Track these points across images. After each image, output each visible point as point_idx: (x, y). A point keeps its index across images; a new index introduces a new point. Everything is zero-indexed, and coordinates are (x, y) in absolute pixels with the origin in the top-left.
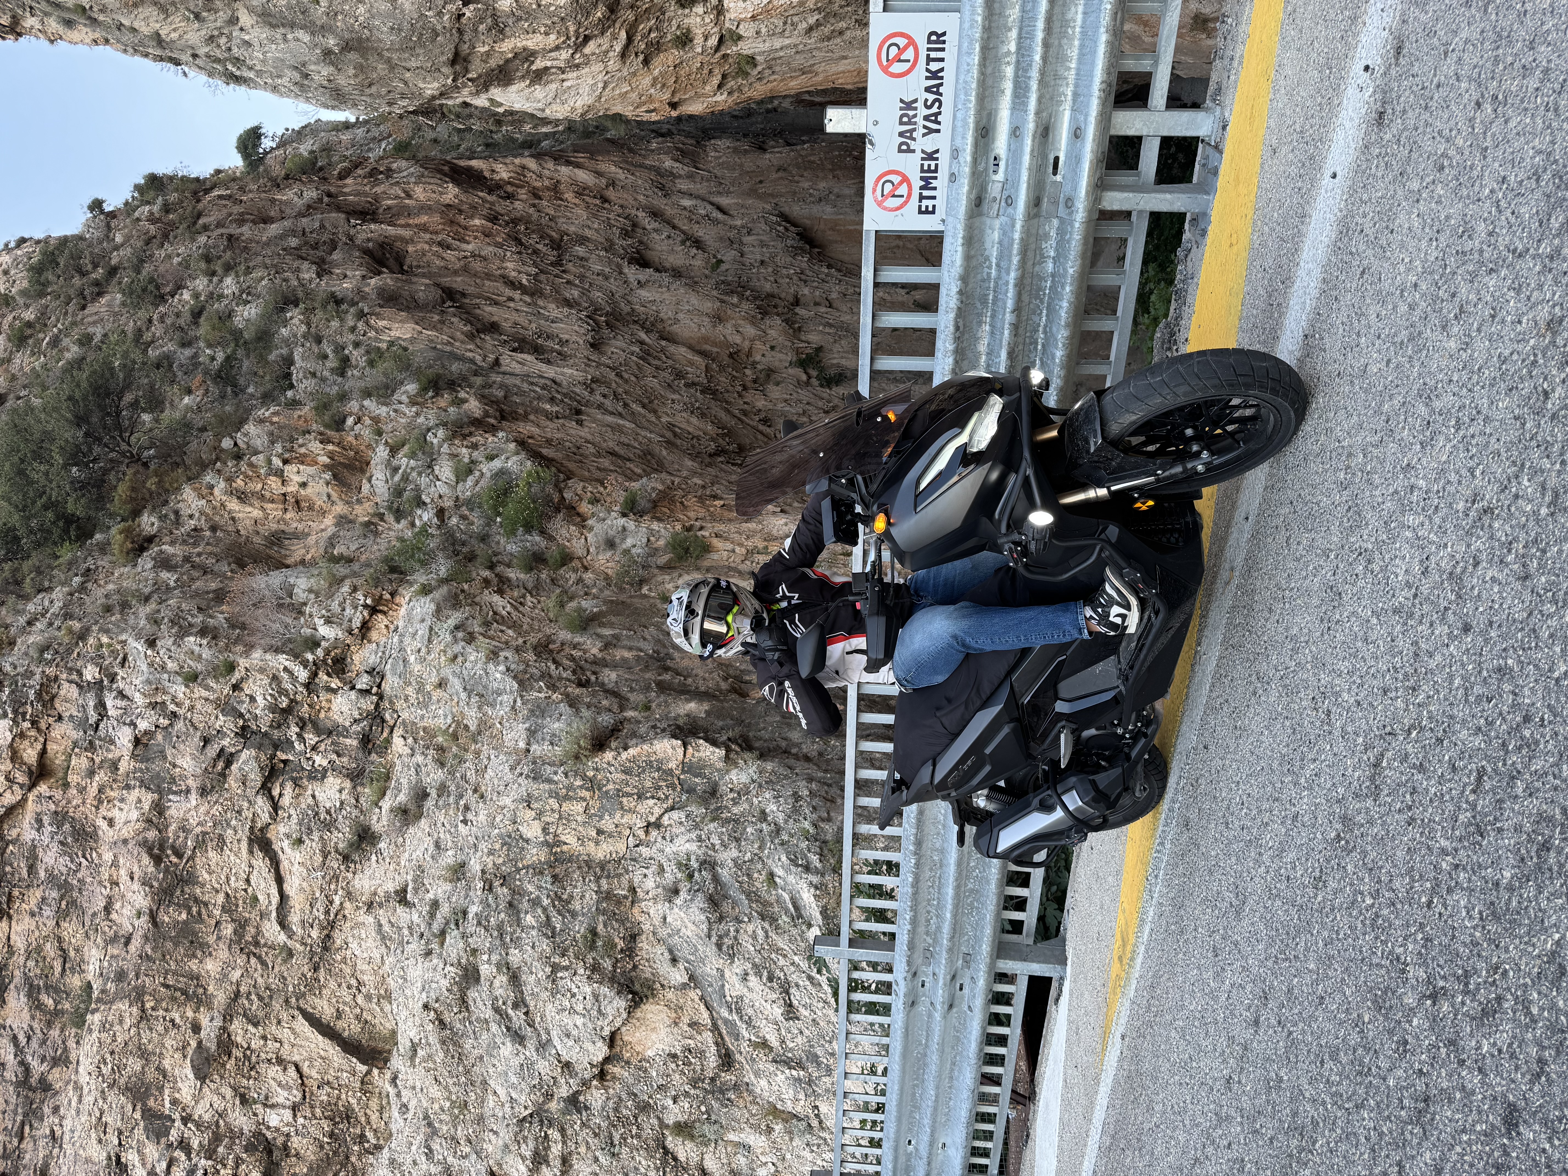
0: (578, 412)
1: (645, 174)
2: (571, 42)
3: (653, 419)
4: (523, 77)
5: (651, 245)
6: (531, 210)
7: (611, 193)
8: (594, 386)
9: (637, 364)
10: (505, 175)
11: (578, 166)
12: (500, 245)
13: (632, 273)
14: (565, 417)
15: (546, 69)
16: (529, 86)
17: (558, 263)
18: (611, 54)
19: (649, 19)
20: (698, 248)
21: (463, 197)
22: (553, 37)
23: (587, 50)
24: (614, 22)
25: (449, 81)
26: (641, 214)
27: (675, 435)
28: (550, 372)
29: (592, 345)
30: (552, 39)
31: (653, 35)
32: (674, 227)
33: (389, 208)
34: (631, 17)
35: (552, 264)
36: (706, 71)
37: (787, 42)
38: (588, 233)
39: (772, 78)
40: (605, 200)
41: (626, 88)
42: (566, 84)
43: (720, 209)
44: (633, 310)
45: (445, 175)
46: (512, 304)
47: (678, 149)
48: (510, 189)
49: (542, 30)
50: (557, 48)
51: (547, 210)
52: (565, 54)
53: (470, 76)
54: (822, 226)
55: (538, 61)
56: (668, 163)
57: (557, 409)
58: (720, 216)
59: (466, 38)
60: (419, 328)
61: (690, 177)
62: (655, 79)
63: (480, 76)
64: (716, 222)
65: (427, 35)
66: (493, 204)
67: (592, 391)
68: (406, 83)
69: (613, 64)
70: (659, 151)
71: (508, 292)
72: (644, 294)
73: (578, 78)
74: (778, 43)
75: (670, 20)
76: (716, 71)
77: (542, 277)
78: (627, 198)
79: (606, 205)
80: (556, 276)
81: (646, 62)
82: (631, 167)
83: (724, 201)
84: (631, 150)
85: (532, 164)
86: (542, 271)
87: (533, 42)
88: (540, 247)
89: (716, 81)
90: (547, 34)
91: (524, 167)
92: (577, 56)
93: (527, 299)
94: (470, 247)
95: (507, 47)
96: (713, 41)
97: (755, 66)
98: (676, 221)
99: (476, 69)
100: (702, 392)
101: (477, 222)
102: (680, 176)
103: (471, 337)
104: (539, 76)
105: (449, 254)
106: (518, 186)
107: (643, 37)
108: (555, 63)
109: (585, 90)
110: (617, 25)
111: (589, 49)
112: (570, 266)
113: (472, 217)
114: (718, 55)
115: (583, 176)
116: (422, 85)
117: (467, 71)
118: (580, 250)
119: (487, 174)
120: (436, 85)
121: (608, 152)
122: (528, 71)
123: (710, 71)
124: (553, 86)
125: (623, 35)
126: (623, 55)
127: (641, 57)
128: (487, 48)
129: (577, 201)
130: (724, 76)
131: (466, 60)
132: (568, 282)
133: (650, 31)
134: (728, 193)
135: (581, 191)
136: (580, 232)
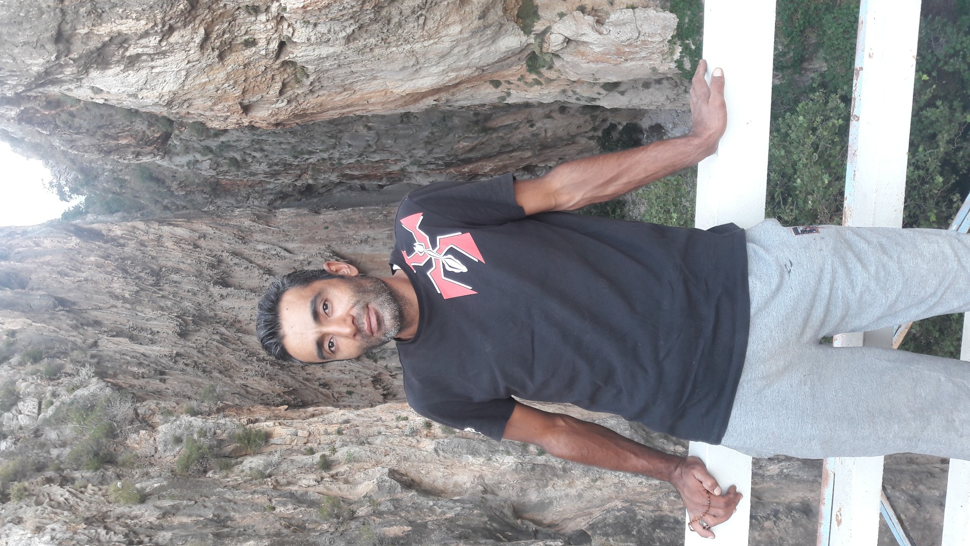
0: (162, 373)
1: (230, 230)
2: (158, 29)
3: (229, 381)
4: (118, 62)
5: (233, 274)
6: (138, 253)
7: (202, 243)
8: (178, 358)
9: (217, 347)
10: (119, 233)
11: (177, 226)
12: (110, 273)
13: (216, 290)
14: (150, 377)
15: (138, 56)
16: (123, 71)
17: (156, 284)
18: (192, 44)
19: (223, 22)
20: (270, 275)
21: (82, 244)
22: (143, 22)
23: (172, 39)
24: (195, 18)
25: (53, 58)
26: (225, 254)
27: (247, 392)
28: (142, 349)
29: (179, 335)
30: (142, 25)
31: (226, 36)
32: (251, 262)
33: (19, 253)
34: (209, 18)
35: (151, 285)
36: (269, 76)
37: (331, 50)
38: (182, 266)
39: (321, 93)
40: (196, 246)
41: (204, 79)
42: (154, 70)
43: (286, 250)
44: (216, 315)
45: (71, 232)
46: (114, 310)
47: (254, 214)
48: (122, 241)
49: (134, 15)
50: (146, 34)
51: (151, 253)
52: (153, 41)
53: (72, 56)
54: (363, 260)
55: (131, 49)
56: (247, 223)
57: (143, 370)
58: (287, 254)
59: (69, 18)
60: (29, 321)
61: (263, 231)
62: (228, 74)
63: (80, 57)
64: (283, 258)
65: (34, 11)
66: (106, 249)
67: (176, 362)
68: (14, 59)
69: (194, 53)
70: (240, 216)
71: (112, 302)
72: (225, 303)
73: (165, 65)
74: (325, 51)
75: (240, 26)
76: (278, 78)
77: (142, 293)
78: (215, 245)
79: (198, 249)
80: (155, 292)
81: (221, 57)
82: (218, 227)
83: (290, 246)
84: (218, 216)
85: (141, 225)
86: (142, 289)
87: (127, 26)
88: (142, 274)
89: (278, 86)
90: (138, 19)
91: (134, 227)
92: (164, 44)
93: (128, 306)
94: (84, 275)
95: (105, 30)
96: (274, 45)
97: (308, 76)
98: (252, 259)
99: (78, 49)
100: (271, 365)
101: (92, 259)
102: (256, 232)
103: (75, 327)
104: (132, 62)
105: (66, 280)
106: (129, 239)
107: (218, 37)
108: (146, 50)
109: (170, 78)
110: (197, 22)
111: (175, 37)
112: (166, 287)
113: (89, 256)
114: (279, 61)
115: (179, 231)
116: (29, 62)
117: (69, 52)
118: (175, 277)
119: (104, 232)
120: (41, 61)
121: (202, 218)
122: (123, 57)
123: (273, 78)
124: (144, 72)
125: (202, 31)
126: (202, 46)
127: (217, 52)
128: (86, 30)
129: (175, 247)
130: (284, 85)
131: (68, 41)
132: (163, 297)
133: (224, 33)
134: (293, 240)
135: (178, 241)
136: (176, 266)
